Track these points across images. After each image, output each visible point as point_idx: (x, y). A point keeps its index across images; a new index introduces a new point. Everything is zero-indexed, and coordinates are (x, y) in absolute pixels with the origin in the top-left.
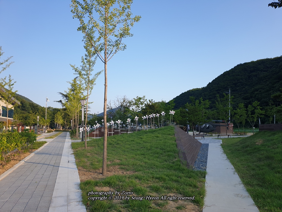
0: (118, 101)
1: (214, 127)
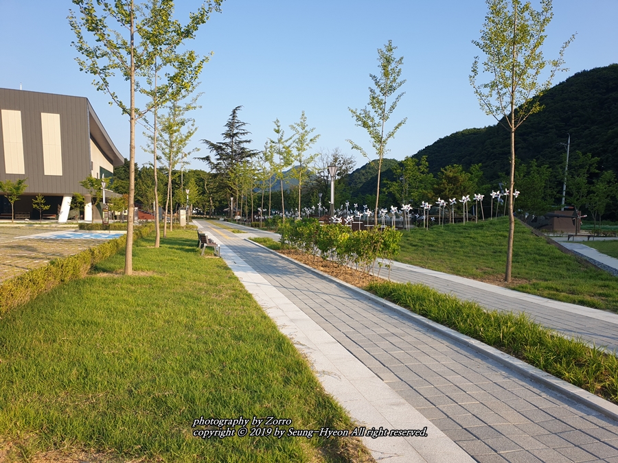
0: (323, 160)
1: (546, 219)
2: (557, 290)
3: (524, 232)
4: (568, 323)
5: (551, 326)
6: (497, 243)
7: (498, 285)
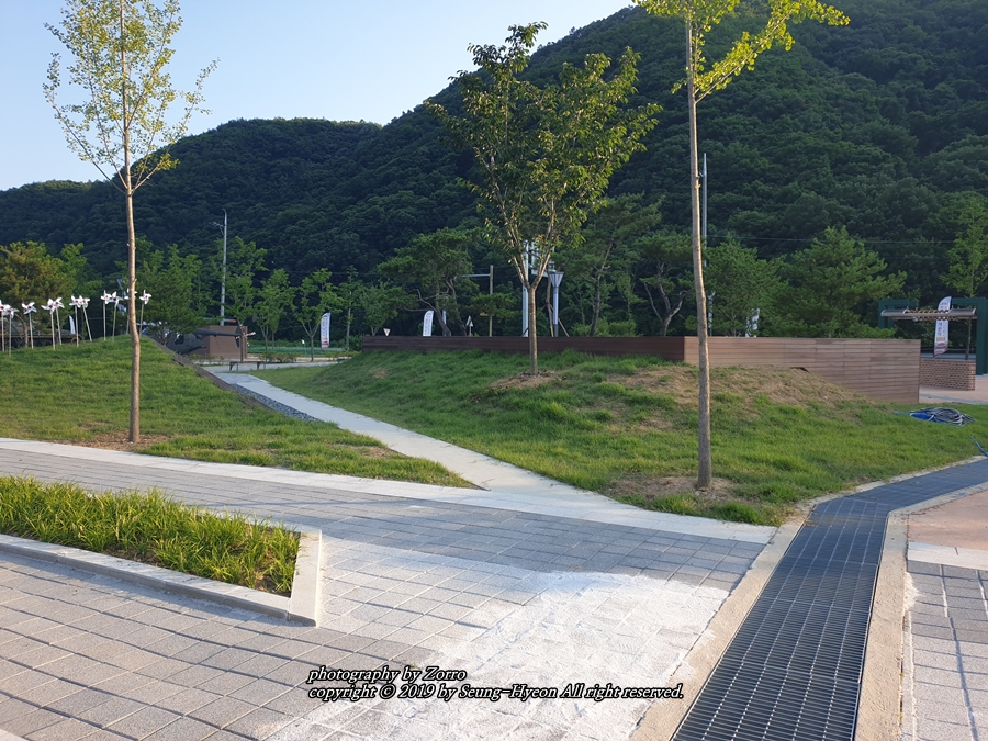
1: (198, 338)
2: (211, 446)
3: (160, 360)
4: (225, 493)
5: (199, 502)
6: (116, 380)
7: (118, 449)
